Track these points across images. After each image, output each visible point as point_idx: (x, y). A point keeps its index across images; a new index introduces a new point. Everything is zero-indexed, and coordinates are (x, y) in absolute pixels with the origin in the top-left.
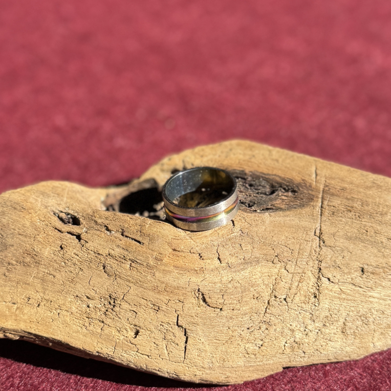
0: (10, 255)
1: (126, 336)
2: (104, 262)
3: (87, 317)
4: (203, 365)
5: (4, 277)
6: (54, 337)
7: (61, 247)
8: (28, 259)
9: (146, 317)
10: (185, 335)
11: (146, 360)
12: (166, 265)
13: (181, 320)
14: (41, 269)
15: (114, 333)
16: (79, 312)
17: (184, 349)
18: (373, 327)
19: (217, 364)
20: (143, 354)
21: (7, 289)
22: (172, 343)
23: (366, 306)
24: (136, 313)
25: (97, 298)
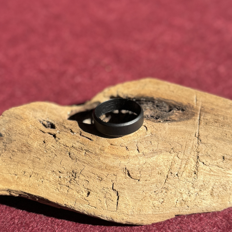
0: (13, 146)
1: (82, 195)
2: (69, 151)
3: (59, 184)
4: (128, 214)
5: (10, 159)
6: (39, 195)
7: (44, 141)
8: (24, 149)
9: (94, 184)
10: (117, 195)
11: (94, 209)
12: (106, 153)
13: (115, 186)
14: (32, 154)
15: (75, 194)
16: (54, 180)
17: (117, 203)
18: (229, 192)
19: (136, 213)
20: (92, 206)
21: (12, 166)
22: (110, 200)
23: (225, 179)
24: (88, 182)
25: (65, 173)
